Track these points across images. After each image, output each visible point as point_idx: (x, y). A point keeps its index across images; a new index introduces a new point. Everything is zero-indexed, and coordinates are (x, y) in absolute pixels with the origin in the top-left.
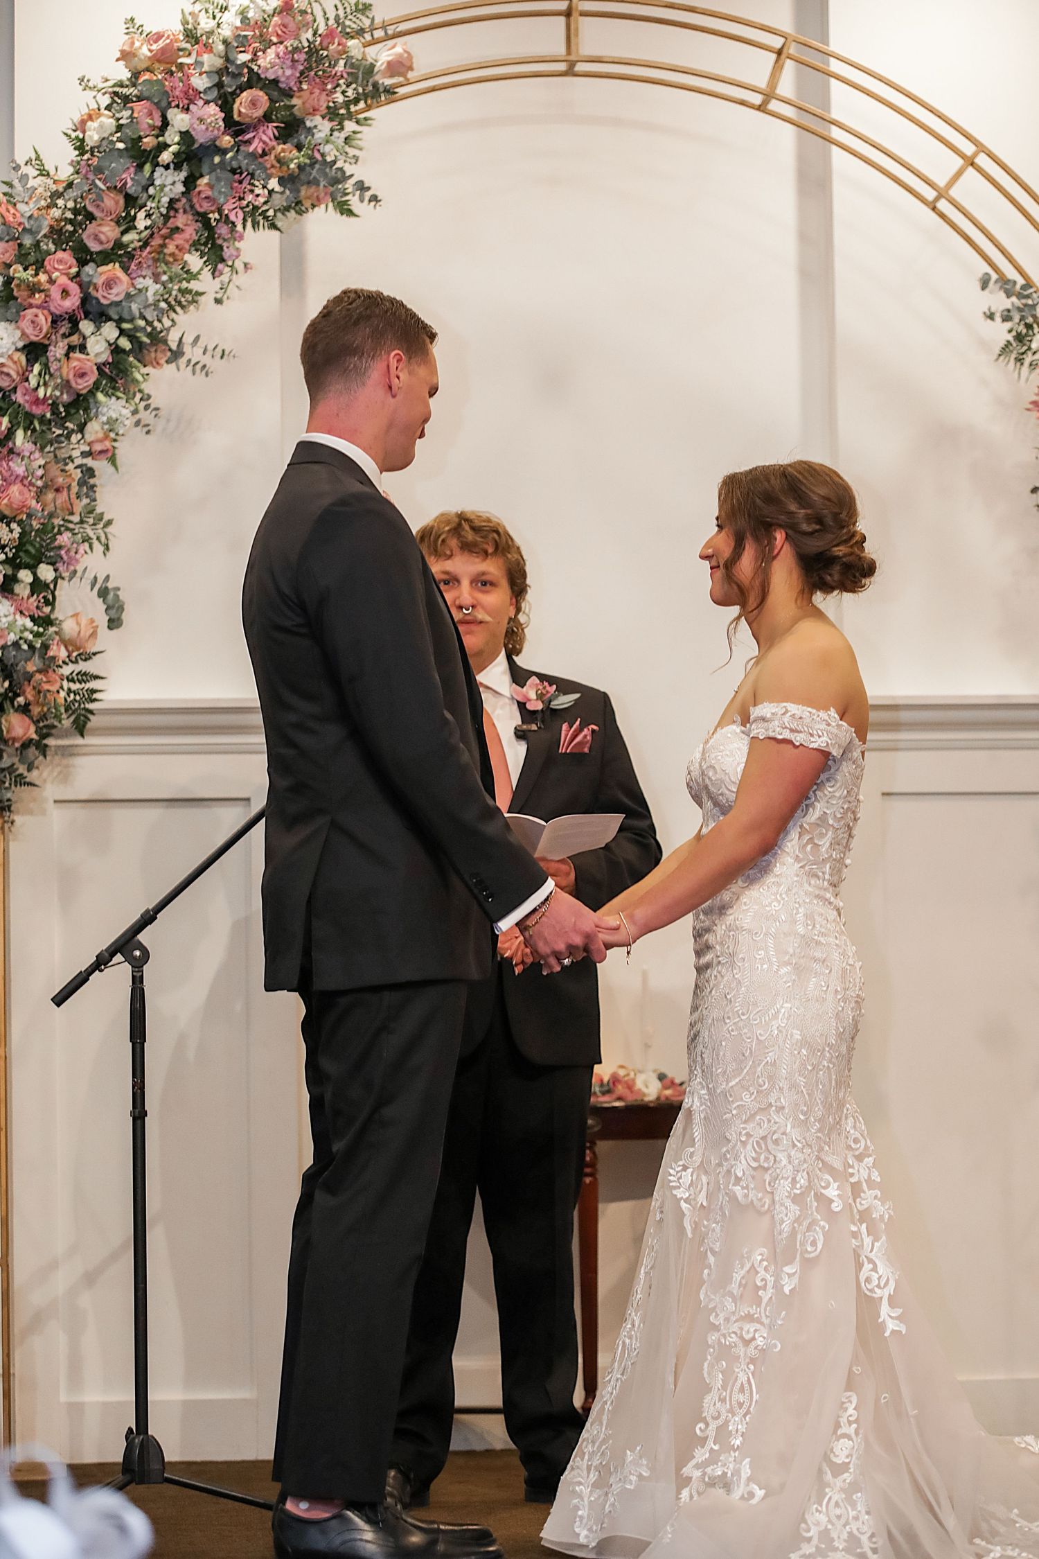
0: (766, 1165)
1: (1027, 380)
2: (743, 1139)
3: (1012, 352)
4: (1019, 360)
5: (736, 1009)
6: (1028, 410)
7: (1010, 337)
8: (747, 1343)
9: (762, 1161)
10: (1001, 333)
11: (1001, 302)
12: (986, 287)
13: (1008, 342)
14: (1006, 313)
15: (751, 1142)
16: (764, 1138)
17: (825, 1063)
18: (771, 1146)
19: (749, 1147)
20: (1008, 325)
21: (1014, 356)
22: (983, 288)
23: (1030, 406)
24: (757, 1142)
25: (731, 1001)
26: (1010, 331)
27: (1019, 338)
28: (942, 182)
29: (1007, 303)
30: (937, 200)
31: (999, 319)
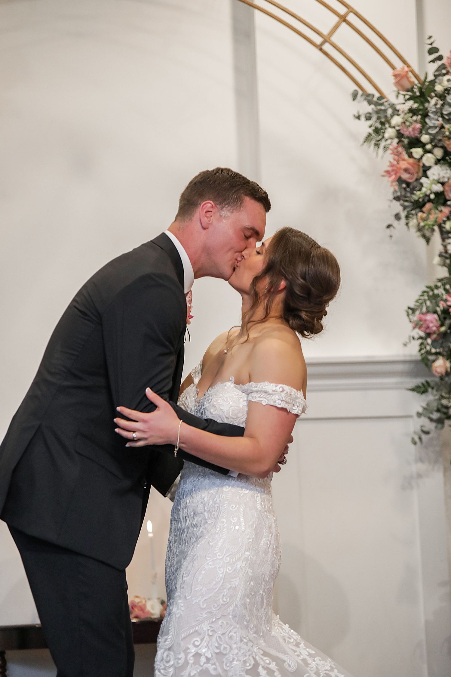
0: (224, 652)
1: (382, 157)
3: (372, 139)
4: (377, 145)
5: (215, 552)
6: (383, 176)
7: (371, 130)
9: (222, 649)
10: (364, 128)
11: (365, 108)
12: (355, 99)
13: (370, 133)
14: (368, 115)
15: (215, 636)
16: (224, 635)
19: (214, 639)
20: (369, 123)
21: (373, 142)
23: (384, 174)
24: (219, 637)
25: (212, 546)
26: (370, 127)
27: (377, 131)
28: (325, 32)
29: (370, 108)
30: (323, 43)
31: (363, 118)
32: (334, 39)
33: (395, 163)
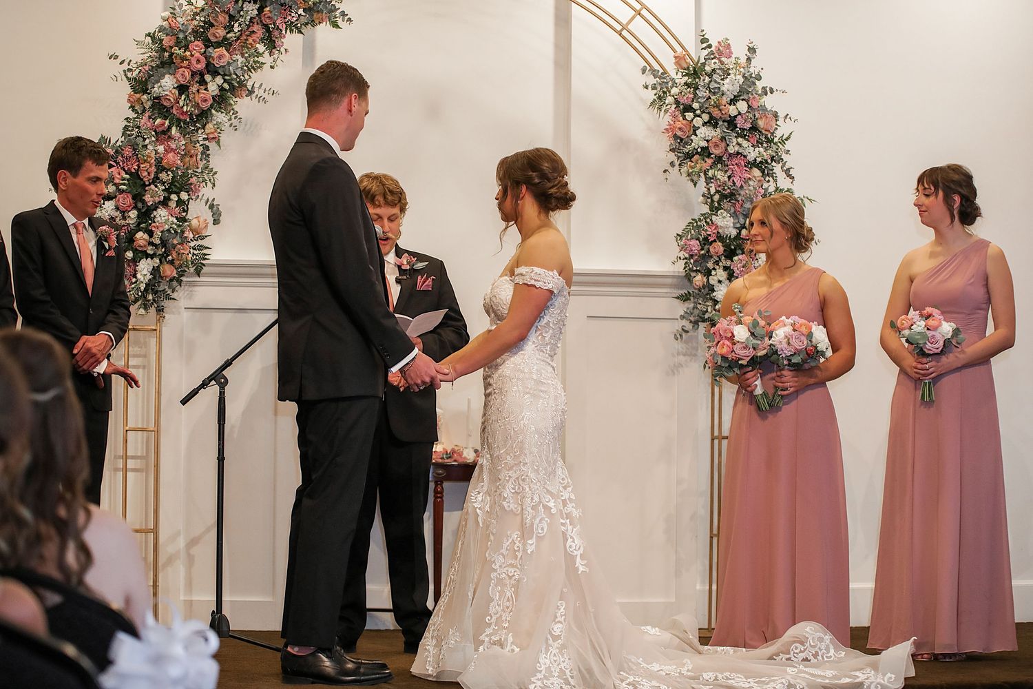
0: (518, 491)
1: (663, 118)
2: (507, 478)
3: (655, 105)
6: (662, 133)
7: (655, 98)
8: (510, 578)
9: (516, 489)
10: (651, 95)
11: (652, 80)
12: (645, 73)
13: (654, 100)
14: (654, 86)
15: (511, 480)
16: (517, 478)
17: (547, 441)
18: (521, 482)
19: (510, 483)
20: (655, 91)
21: (656, 107)
22: (643, 74)
23: (664, 131)
24: (514, 480)
26: (655, 95)
27: (660, 98)
28: (624, 22)
29: (654, 81)
30: (622, 30)
31: (650, 88)
32: (630, 27)
33: (672, 123)
